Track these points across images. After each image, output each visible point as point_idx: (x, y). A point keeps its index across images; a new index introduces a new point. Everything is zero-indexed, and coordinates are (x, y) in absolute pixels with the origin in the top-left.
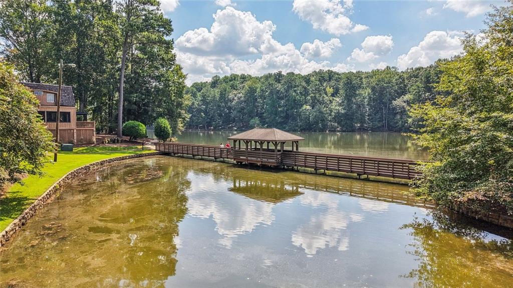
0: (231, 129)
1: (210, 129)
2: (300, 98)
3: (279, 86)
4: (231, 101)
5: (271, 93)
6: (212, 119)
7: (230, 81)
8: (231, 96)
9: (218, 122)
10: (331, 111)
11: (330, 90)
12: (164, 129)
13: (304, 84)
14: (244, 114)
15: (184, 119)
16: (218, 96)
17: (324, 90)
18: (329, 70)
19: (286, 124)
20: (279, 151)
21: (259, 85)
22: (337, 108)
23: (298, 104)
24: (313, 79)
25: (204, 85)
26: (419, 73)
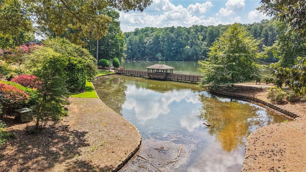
0: (145, 59)
1: (134, 59)
2: (184, 41)
3: (172, 35)
4: (145, 43)
5: (168, 39)
6: (135, 53)
7: (145, 31)
8: (145, 41)
9: (139, 55)
10: (201, 49)
11: (201, 37)
12: (117, 63)
13: (186, 33)
14: (153, 51)
15: (124, 57)
16: (138, 40)
17: (198, 37)
18: (201, 25)
19: (176, 56)
20: (165, 73)
21: (161, 34)
22: (205, 47)
23: (183, 45)
24: (192, 30)
25: (130, 34)
26: (251, 28)
